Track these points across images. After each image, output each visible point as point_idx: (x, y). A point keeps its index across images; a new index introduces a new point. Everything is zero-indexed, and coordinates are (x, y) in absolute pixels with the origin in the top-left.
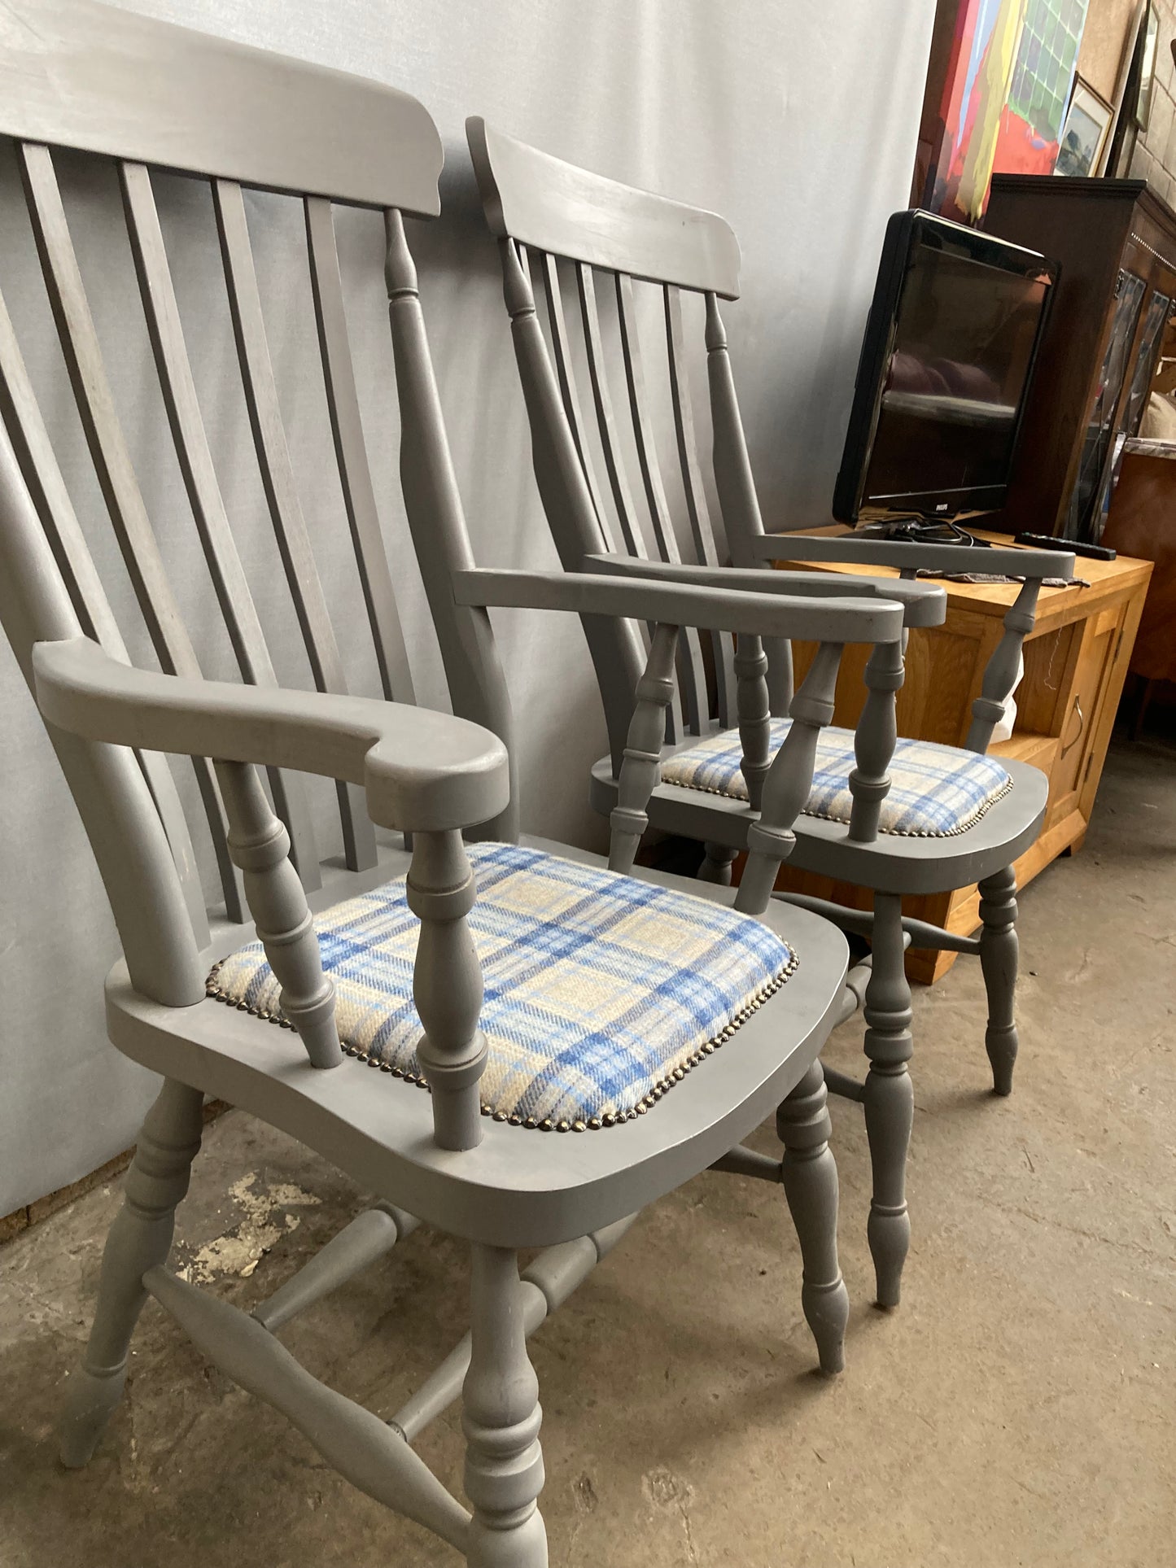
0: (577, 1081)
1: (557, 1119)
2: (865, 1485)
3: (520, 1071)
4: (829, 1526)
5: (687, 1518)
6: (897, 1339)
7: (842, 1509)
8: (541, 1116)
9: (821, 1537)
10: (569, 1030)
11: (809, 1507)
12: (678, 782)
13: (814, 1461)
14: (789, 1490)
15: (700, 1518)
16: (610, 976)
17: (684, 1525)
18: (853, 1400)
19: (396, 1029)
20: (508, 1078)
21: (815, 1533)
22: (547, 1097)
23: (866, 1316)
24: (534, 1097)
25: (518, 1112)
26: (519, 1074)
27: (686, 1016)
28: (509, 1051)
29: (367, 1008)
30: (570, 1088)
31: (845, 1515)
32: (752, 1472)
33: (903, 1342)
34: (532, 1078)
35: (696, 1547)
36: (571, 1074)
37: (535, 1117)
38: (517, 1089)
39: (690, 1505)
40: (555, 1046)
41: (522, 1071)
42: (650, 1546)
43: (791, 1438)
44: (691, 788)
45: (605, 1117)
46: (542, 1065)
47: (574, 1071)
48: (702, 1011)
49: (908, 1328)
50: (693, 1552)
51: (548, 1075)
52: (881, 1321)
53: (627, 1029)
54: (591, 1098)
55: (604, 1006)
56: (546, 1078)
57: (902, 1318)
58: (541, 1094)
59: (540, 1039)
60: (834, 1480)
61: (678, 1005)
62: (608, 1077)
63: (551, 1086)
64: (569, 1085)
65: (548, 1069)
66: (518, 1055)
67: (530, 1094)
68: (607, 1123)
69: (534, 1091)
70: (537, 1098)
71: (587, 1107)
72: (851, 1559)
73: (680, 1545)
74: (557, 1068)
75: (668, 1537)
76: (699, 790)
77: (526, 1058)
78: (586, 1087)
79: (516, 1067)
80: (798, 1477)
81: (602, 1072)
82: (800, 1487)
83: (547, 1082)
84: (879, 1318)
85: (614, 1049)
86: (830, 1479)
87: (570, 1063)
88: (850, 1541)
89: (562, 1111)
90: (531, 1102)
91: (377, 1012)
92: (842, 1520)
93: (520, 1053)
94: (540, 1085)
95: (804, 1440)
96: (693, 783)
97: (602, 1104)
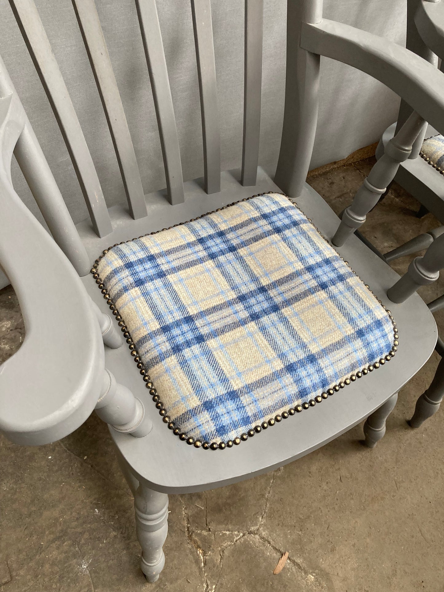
0: (206, 422)
1: (189, 436)
2: (352, 499)
3: (183, 403)
4: (327, 508)
5: (274, 479)
6: (408, 442)
7: (337, 504)
8: (183, 431)
9: (321, 511)
10: (222, 384)
11: (324, 497)
12: (428, 159)
13: (337, 479)
14: (320, 486)
15: (279, 482)
16: (268, 346)
17: (271, 482)
18: (370, 461)
19: (146, 344)
20: (176, 403)
21: (320, 508)
22: (188, 424)
23: (401, 425)
24: (182, 421)
25: (173, 423)
26: (182, 404)
27: (293, 390)
28: (184, 387)
29: (141, 323)
30: (200, 425)
31: (336, 507)
32: (310, 472)
33: (410, 444)
34: (186, 411)
35: (271, 492)
36: (205, 416)
37: (179, 429)
38: (178, 411)
39: (278, 475)
40: (207, 395)
41: (184, 403)
42: (254, 484)
43: (333, 465)
44: (433, 166)
45: (213, 444)
46: (194, 404)
47: (207, 416)
48: (305, 389)
49: (417, 439)
50: (269, 493)
51: (193, 413)
52: (406, 431)
53: (252, 393)
54: (208, 434)
55: (251, 370)
56: (192, 414)
57: (417, 433)
58: (186, 421)
59: (203, 386)
60: (341, 491)
61: (293, 382)
62: (224, 425)
63: (192, 420)
64: (201, 423)
65: (195, 409)
66: (187, 392)
67: (182, 418)
68: (212, 448)
69: (185, 417)
70: (183, 422)
71: (205, 437)
72: (328, 526)
73: (266, 489)
74: (200, 411)
75: (263, 484)
76: (437, 170)
77: (189, 397)
78: (209, 427)
79: (182, 399)
80: (327, 483)
81: (222, 420)
82: (325, 487)
83: (191, 417)
84: (406, 429)
85: (238, 405)
86: (340, 490)
87: (208, 410)
88: (332, 519)
89: (192, 434)
90: (180, 422)
91: (144, 328)
92: (334, 508)
93: (188, 391)
94: (188, 417)
95: (339, 469)
96: (436, 164)
97: (213, 438)
